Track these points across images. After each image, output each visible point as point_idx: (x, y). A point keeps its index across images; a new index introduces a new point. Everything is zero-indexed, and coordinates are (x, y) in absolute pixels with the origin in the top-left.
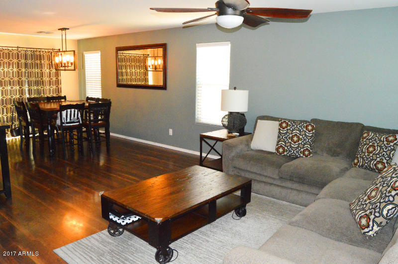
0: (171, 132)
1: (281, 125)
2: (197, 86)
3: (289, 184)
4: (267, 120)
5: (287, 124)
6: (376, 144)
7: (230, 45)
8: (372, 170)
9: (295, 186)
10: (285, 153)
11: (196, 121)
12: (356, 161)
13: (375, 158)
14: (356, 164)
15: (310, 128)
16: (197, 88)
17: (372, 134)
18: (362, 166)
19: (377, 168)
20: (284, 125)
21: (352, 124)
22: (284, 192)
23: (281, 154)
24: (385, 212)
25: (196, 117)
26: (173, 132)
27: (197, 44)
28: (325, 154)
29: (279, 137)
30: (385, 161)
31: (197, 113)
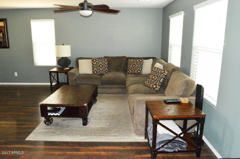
0: (16, 74)
1: (93, 61)
2: (33, 45)
3: (106, 86)
4: (83, 59)
5: (96, 60)
6: (135, 64)
7: (54, 21)
8: (136, 74)
9: (109, 86)
10: (98, 73)
11: (35, 65)
12: (128, 72)
13: (136, 69)
14: (128, 73)
15: (106, 60)
16: (33, 46)
17: (132, 60)
18: (132, 73)
19: (138, 73)
20: (94, 60)
21: (122, 57)
22: (104, 90)
23: (95, 74)
24: (161, 81)
25: (35, 63)
26: (18, 74)
27: (31, 20)
28: (113, 71)
29: (93, 66)
30: (140, 69)
31: (35, 60)
